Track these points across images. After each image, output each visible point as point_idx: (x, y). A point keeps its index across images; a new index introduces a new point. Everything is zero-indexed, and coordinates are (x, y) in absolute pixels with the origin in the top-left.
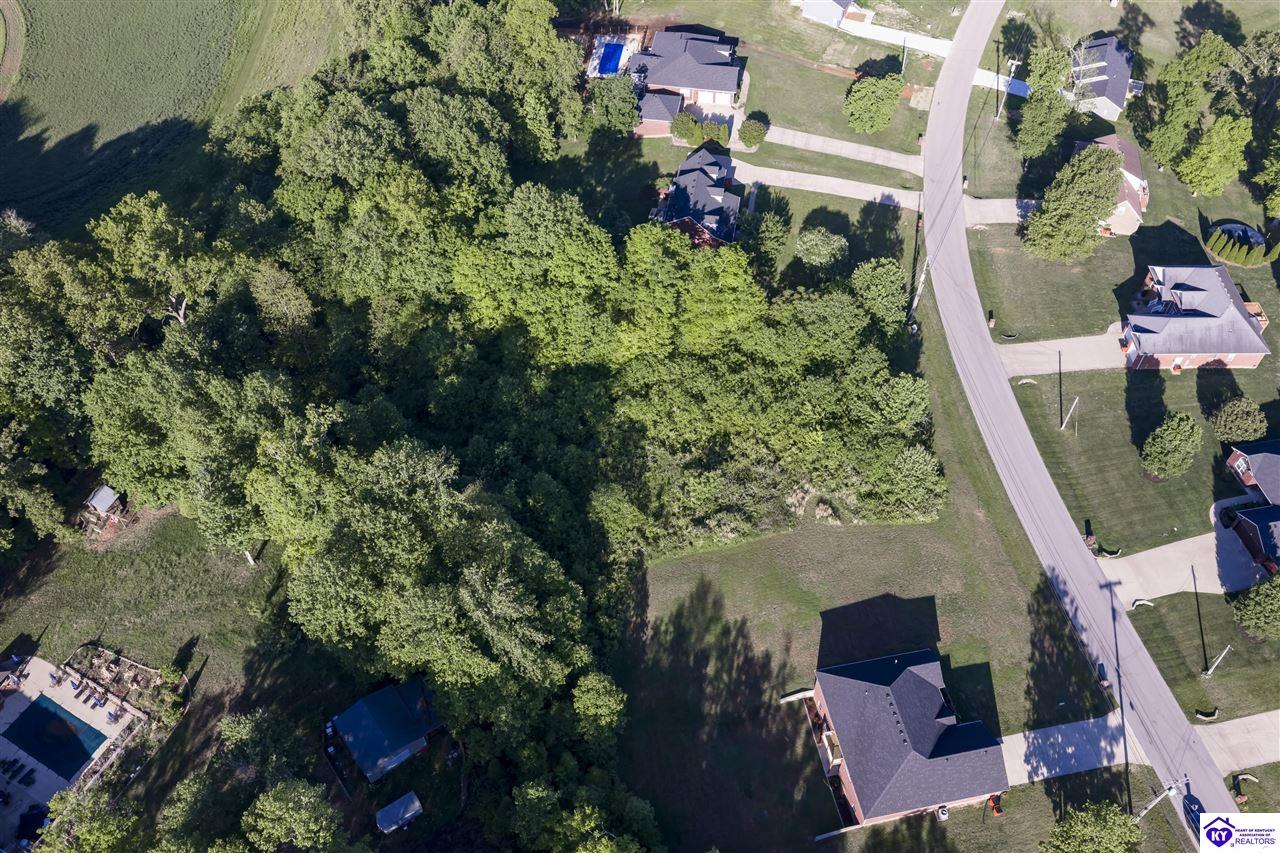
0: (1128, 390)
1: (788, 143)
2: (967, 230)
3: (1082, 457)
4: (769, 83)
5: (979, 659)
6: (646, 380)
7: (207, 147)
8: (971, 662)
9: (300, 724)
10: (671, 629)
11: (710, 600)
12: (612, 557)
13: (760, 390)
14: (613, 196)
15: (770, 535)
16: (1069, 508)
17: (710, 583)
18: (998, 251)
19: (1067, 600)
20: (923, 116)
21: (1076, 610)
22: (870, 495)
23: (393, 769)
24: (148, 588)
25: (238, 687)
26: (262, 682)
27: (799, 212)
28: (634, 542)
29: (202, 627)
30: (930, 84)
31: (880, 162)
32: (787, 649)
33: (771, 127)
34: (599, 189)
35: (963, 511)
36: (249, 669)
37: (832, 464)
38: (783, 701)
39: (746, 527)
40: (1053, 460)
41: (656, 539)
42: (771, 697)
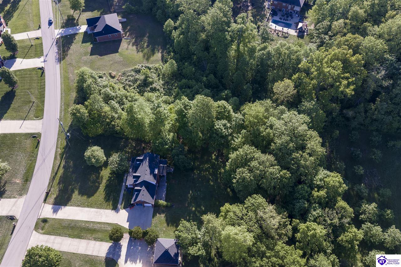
5: (84, 44)
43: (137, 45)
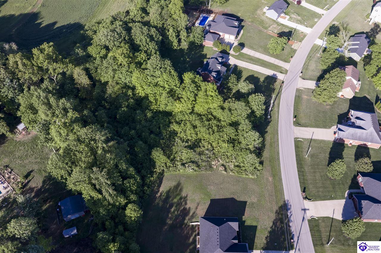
0: (332, 148)
1: (248, 54)
2: (297, 88)
3: (310, 167)
4: (249, 35)
5: (254, 224)
6: (182, 119)
7: (82, 32)
8: (252, 225)
9: (52, 201)
10: (165, 195)
11: (179, 189)
12: (155, 170)
13: (214, 128)
14: (191, 62)
15: (204, 172)
16: (300, 182)
17: (181, 183)
18: (305, 97)
19: (289, 211)
20: (295, 51)
21: (291, 215)
22: (238, 166)
23: (73, 219)
24: (26, 153)
25: (39, 186)
26: (46, 186)
27: (245, 75)
28: (163, 167)
29: (36, 167)
30: (300, 41)
31: (276, 63)
32: (197, 208)
33: (245, 48)
34: (188, 59)
35: (265, 177)
36: (44, 182)
37: (229, 154)
38: (191, 224)
39: (196, 169)
40: (300, 166)
41: (170, 167)
42: (188, 222)
43: (185, 209)
